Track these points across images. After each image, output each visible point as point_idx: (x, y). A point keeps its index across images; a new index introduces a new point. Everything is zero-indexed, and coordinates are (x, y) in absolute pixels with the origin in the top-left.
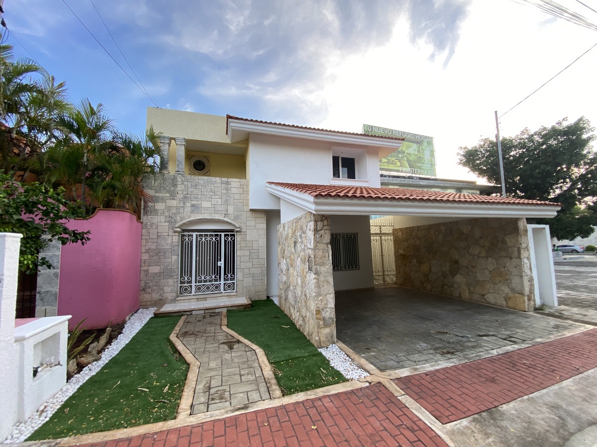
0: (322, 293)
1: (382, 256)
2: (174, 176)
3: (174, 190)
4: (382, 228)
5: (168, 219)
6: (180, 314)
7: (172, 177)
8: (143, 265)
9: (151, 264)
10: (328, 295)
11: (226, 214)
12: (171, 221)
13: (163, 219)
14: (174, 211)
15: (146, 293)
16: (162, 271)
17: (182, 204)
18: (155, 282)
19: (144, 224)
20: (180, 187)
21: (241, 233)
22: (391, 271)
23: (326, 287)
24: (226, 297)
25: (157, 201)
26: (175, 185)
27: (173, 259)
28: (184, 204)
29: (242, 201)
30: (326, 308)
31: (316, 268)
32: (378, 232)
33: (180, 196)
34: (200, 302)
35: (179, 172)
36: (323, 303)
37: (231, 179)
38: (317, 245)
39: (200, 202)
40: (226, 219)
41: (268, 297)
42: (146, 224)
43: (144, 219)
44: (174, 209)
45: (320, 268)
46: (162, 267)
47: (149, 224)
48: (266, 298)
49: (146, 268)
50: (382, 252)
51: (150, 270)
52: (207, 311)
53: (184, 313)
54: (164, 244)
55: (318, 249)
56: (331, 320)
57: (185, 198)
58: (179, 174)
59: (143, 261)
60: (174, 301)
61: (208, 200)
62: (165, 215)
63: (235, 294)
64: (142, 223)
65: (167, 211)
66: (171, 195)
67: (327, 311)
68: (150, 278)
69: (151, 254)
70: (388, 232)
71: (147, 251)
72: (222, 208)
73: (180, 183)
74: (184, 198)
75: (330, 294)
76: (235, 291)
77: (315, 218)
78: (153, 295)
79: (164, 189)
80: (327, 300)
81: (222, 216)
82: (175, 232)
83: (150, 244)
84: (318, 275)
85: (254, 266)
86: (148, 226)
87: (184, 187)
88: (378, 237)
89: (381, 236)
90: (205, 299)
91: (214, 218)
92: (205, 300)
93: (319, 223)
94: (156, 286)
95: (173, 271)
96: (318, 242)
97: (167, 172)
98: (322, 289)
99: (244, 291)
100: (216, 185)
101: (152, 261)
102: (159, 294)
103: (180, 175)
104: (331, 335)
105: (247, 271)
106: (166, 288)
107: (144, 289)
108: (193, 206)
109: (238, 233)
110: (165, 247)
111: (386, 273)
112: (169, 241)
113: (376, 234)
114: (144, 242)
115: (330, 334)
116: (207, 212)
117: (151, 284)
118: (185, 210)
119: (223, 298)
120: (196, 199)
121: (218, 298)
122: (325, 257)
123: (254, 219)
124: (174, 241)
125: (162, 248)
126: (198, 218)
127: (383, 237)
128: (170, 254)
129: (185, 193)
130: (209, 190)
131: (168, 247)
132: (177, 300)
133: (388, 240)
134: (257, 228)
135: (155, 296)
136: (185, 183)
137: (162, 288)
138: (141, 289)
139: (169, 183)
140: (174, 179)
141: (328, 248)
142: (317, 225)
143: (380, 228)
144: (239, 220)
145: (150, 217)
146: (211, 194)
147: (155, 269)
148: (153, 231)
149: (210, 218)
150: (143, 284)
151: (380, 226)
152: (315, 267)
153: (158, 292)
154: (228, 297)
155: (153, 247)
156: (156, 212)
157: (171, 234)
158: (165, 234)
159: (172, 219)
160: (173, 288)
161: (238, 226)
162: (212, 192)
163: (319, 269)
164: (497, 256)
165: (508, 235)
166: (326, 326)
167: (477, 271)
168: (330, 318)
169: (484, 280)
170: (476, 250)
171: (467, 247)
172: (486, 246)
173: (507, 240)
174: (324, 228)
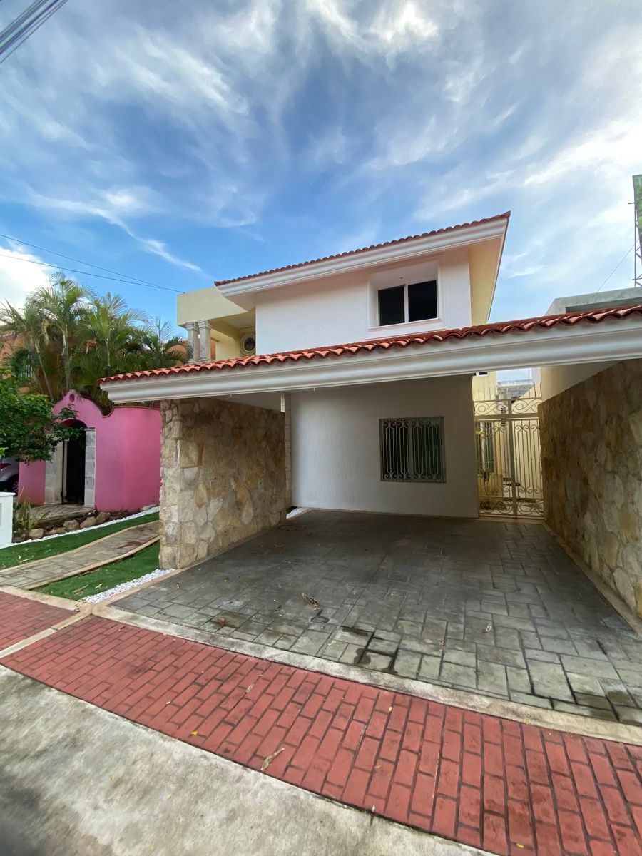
0: (167, 502)
1: (513, 459)
10: (173, 507)
23: (171, 495)
30: (170, 522)
31: (163, 471)
36: (167, 516)
38: (165, 441)
45: (167, 471)
55: (165, 446)
56: (174, 539)
67: (170, 526)
75: (175, 505)
80: (171, 513)
84: (165, 480)
89: (511, 422)
93: (167, 412)
96: (166, 438)
98: (167, 498)
104: (173, 557)
115: (171, 555)
122: (173, 456)
141: (177, 445)
142: (165, 416)
143: (509, 405)
152: (162, 468)
164: (624, 471)
165: (634, 415)
166: (169, 544)
167: (604, 506)
168: (173, 536)
169: (612, 533)
170: (603, 454)
171: (594, 445)
172: (612, 444)
173: (632, 427)
174: (174, 418)
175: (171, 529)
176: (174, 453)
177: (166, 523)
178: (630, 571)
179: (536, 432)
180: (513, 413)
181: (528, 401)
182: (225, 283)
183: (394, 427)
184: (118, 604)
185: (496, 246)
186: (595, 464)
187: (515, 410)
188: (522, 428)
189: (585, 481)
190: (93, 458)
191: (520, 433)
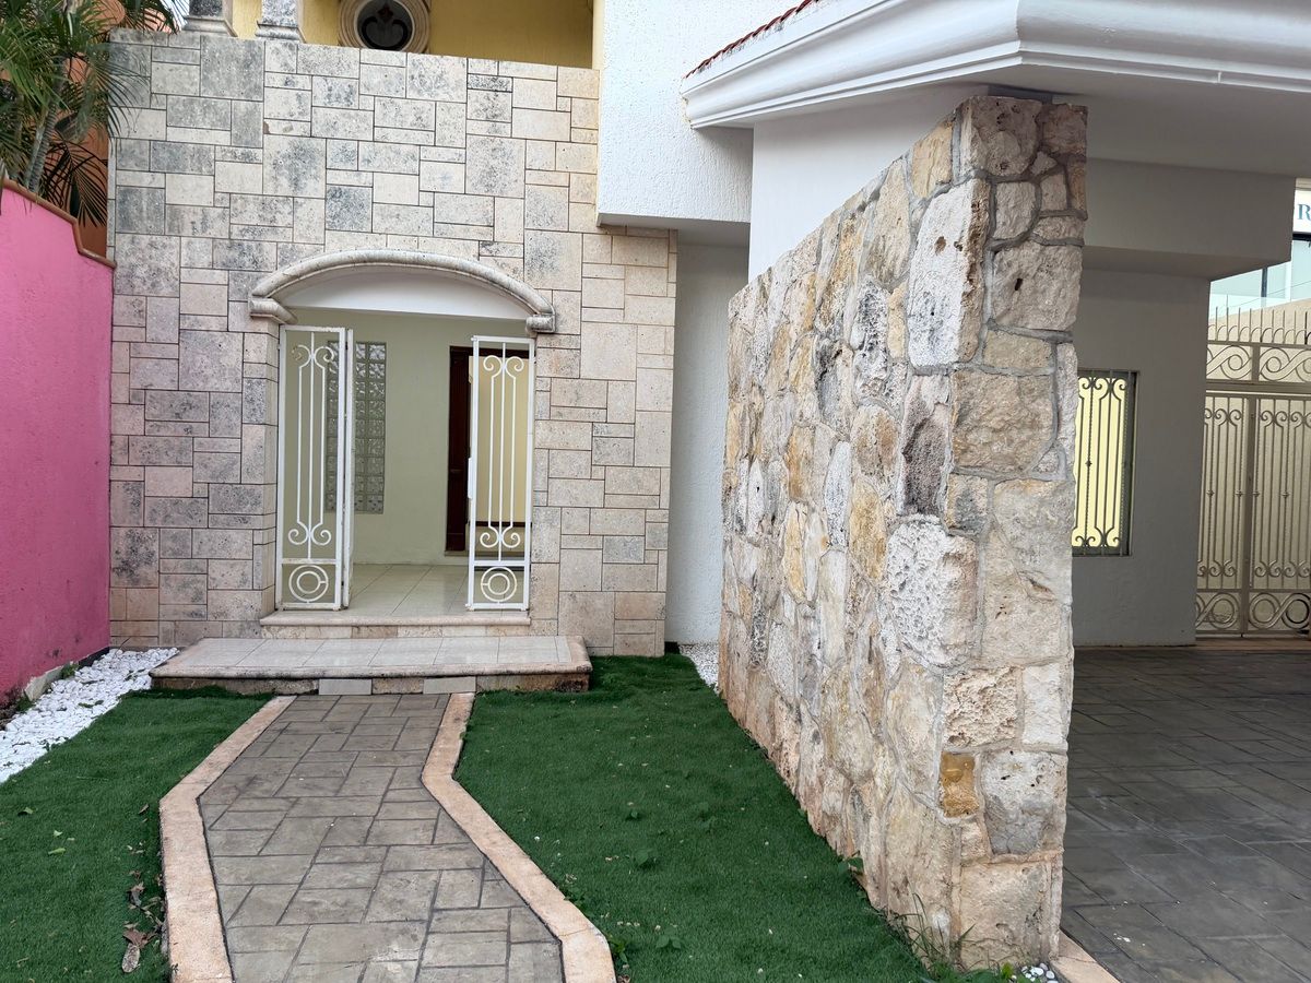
0: (993, 651)
1: (1249, 495)
2: (250, 44)
3: (250, 113)
4: (1267, 355)
5: (224, 254)
6: (263, 687)
7: (242, 51)
8: (119, 459)
9: (154, 459)
10: (1033, 672)
11: (485, 244)
12: (237, 259)
13: (201, 252)
14: (251, 216)
15: (136, 583)
16: (201, 490)
17: (284, 181)
18: (174, 538)
19: (119, 271)
20: (277, 103)
21: (554, 341)
22: (1283, 573)
23: (1019, 613)
24: (482, 631)
25: (174, 168)
26: (256, 92)
27: (247, 441)
28: (296, 183)
29: (563, 180)
30: (1012, 746)
31: (966, 496)
32: (1244, 374)
33: (276, 145)
34: (364, 644)
35: (272, 25)
36: (995, 719)
37: (514, 65)
38: (981, 345)
39: (365, 178)
40: (486, 267)
41: (672, 647)
42: (130, 276)
43: (121, 246)
44: (251, 207)
45: (990, 495)
46: (203, 475)
47: (141, 272)
48: (659, 652)
49: (134, 474)
50: (1250, 480)
51: (149, 482)
52: (383, 687)
53: (280, 686)
54: (209, 372)
55: (988, 369)
56: (1035, 824)
57: (300, 154)
58: (273, 37)
59: (119, 441)
60: (254, 627)
61: (403, 167)
62: (212, 233)
63: (523, 618)
64: (113, 268)
65: (222, 217)
66: (237, 140)
67: (1017, 767)
68: (153, 520)
69: (153, 412)
70: (1293, 379)
71: (140, 397)
72: (473, 210)
73: (279, 81)
74: (297, 156)
76: (524, 606)
77: (988, 158)
78: (167, 594)
79: (205, 110)
80: (1021, 701)
81: (467, 248)
82: (257, 316)
83: (150, 364)
84: (975, 540)
85: (612, 501)
86: (137, 282)
87: (294, 102)
88: (1236, 403)
89: (1253, 401)
90: (389, 630)
91: (428, 257)
92: (388, 636)
93: (1007, 193)
94: (176, 555)
95: (250, 493)
96: (993, 324)
97: (222, 27)
98: (994, 627)
99: (564, 610)
100: (442, 95)
101: (160, 444)
102: (190, 592)
103: (277, 43)
104: (1032, 907)
105: (577, 521)
106: (217, 569)
107: (126, 568)
108: (334, 193)
109: (542, 341)
110: (213, 384)
111: (1259, 583)
112: (232, 359)
113: (1230, 386)
114: (121, 352)
115: (1023, 901)
116: (400, 228)
117: (155, 547)
118: (300, 212)
119: (468, 631)
120: (349, 159)
121: (445, 631)
122: (1034, 425)
123: (617, 272)
124: (252, 356)
125: (201, 386)
126: (353, 253)
127: (1266, 405)
128: (235, 419)
129: (298, 129)
130: (411, 119)
131: (228, 385)
132: (269, 626)
133: (1290, 418)
134: (629, 319)
135: (174, 600)
136: (302, 81)
137: (202, 565)
138: (115, 563)
139: (229, 81)
140: (251, 60)
141: (1057, 365)
142: (993, 208)
143: (1256, 358)
144: (549, 276)
145: (145, 240)
146: (420, 137)
147: (169, 482)
148: (162, 308)
149: (410, 255)
150: (121, 543)
151: (1256, 347)
152: (959, 485)
153: (185, 585)
154: (491, 631)
155: (162, 379)
156: (169, 218)
157: (238, 322)
158: (214, 324)
159: (242, 253)
160: (248, 570)
161: (540, 301)
162: (424, 129)
163: (981, 503)
168: (1030, 811)
174: (1046, 229)
177: (988, 755)
180: (1261, 378)
181: (1291, 352)
188: (1274, 419)
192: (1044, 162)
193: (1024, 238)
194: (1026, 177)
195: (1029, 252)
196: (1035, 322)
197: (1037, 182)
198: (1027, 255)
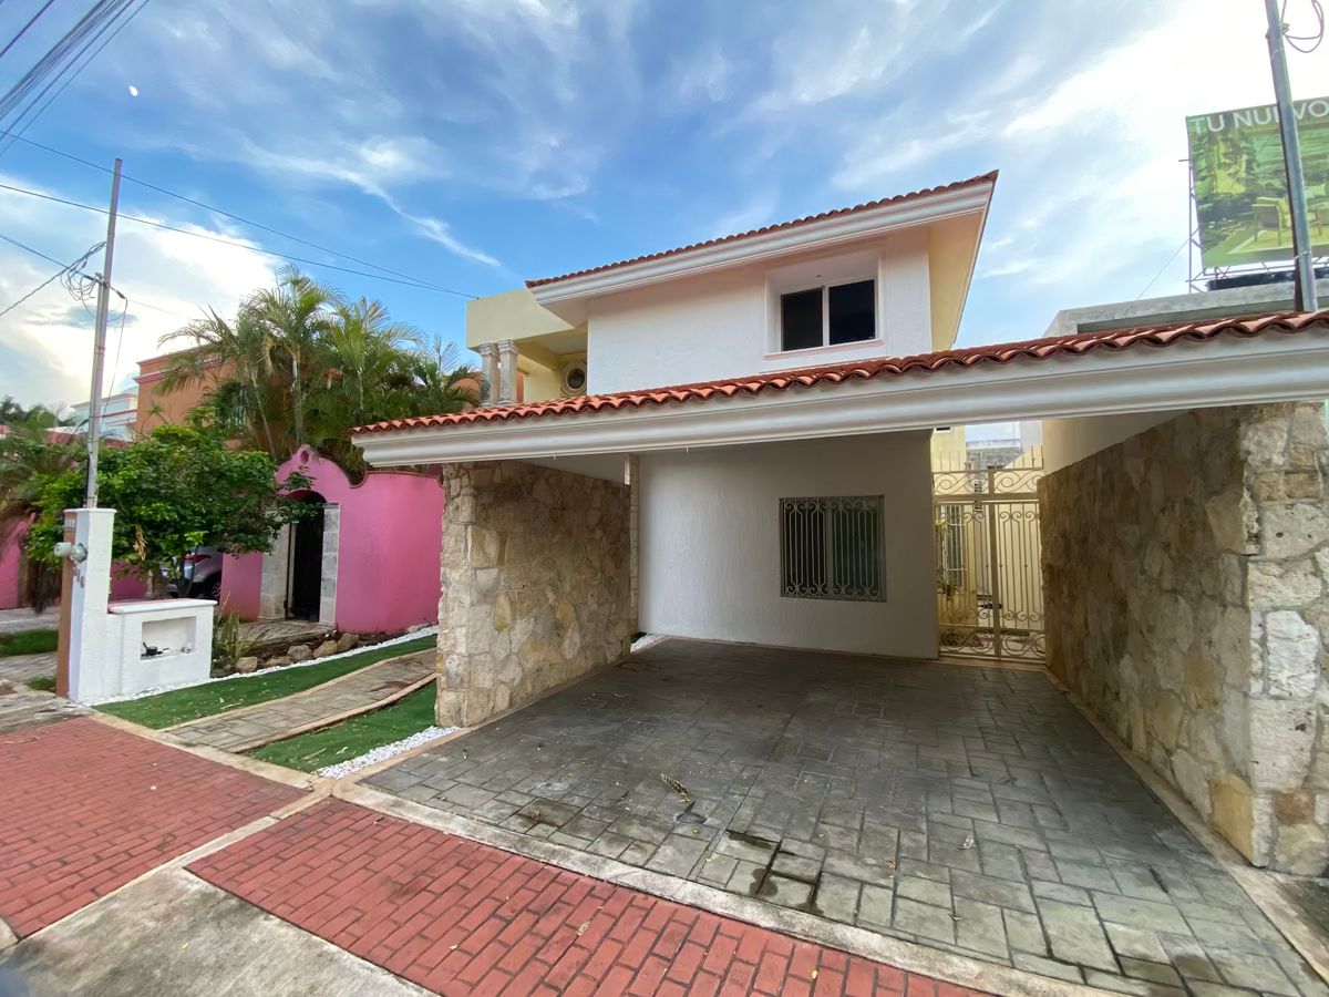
0: (450, 622)
10: (459, 629)
23: (457, 610)
30: (453, 652)
36: (449, 643)
38: (448, 527)
45: (450, 573)
55: (449, 534)
56: (458, 680)
67: (453, 660)
75: (461, 626)
80: (455, 639)
89: (992, 505)
93: (453, 482)
96: (451, 521)
98: (451, 615)
104: (457, 708)
115: (455, 705)
122: (459, 551)
141: (467, 533)
142: (450, 487)
151: (990, 472)
164: (1194, 589)
165: (1214, 498)
166: (450, 688)
167: (1157, 648)
168: (457, 675)
169: (1171, 691)
170: (1156, 561)
171: (1141, 547)
172: (1173, 546)
173: (1212, 519)
174: (463, 492)
175: (454, 665)
176: (463, 546)
177: (448, 655)
178: (1201, 755)
179: (1033, 524)
180: (997, 492)
181: (1021, 473)
182: (541, 283)
183: (804, 511)
184: (371, 781)
185: (971, 226)
186: (1142, 578)
187: (1000, 487)
188: (1011, 516)
189: (1123, 605)
190: (335, 550)
191: (1008, 524)
192: (462, 471)
193: (458, 495)
194: (456, 477)
195: (460, 499)
196: (461, 519)
197: (461, 478)
198: (458, 500)
